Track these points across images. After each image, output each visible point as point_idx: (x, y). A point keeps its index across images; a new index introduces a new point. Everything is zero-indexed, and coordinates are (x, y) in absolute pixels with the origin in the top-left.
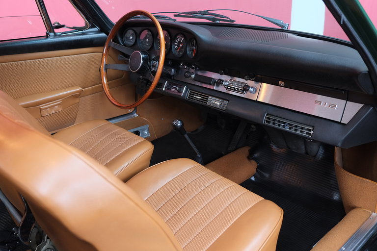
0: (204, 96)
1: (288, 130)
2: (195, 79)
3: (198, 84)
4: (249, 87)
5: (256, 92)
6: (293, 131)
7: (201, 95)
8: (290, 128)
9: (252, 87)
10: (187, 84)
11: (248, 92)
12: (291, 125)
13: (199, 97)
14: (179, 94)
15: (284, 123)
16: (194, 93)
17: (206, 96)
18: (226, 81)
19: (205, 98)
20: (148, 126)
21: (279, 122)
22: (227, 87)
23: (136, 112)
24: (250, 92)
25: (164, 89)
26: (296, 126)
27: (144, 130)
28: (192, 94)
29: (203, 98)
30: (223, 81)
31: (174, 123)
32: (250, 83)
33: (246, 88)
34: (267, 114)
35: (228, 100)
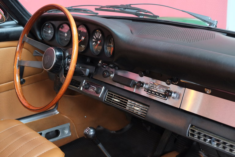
0: (123, 99)
1: (215, 146)
2: (114, 80)
3: (117, 85)
4: (171, 93)
5: (179, 98)
6: (220, 148)
7: (120, 98)
8: (218, 145)
9: (175, 93)
10: (106, 84)
11: (171, 98)
12: (218, 141)
13: (117, 100)
14: (97, 95)
15: (211, 138)
16: (112, 95)
17: (125, 100)
18: (147, 84)
19: (124, 102)
20: (69, 124)
21: (205, 136)
22: (147, 90)
23: (57, 109)
24: (173, 98)
25: (81, 89)
26: (225, 143)
27: (64, 129)
28: (110, 96)
29: (122, 101)
30: (143, 84)
31: (86, 131)
32: (173, 87)
33: (168, 94)
34: (192, 126)
35: (149, 106)
